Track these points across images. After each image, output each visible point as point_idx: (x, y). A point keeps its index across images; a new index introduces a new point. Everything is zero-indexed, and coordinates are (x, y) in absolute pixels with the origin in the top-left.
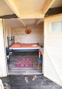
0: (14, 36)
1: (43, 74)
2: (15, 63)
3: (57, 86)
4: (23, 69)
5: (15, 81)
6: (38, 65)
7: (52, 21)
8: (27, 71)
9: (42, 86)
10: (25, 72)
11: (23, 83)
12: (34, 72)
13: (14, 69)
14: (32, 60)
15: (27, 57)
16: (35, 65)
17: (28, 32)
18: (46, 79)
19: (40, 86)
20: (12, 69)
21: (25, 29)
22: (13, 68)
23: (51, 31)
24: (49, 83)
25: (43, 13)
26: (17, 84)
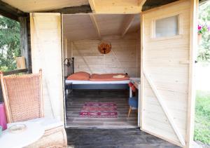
0: (73, 58)
1: (139, 128)
2: (78, 110)
3: (168, 145)
4: (96, 120)
5: (81, 138)
6: (127, 113)
7: (157, 18)
8: (105, 123)
9: (137, 145)
10: (102, 124)
11: (97, 140)
12: (119, 125)
13: (77, 120)
14: (115, 105)
15: (103, 101)
16: (121, 113)
17: (104, 49)
18: (146, 136)
19: (133, 144)
20: (73, 120)
21: (98, 42)
22: (76, 118)
23: (155, 36)
24: (153, 141)
25: (139, 4)
26: (87, 142)
